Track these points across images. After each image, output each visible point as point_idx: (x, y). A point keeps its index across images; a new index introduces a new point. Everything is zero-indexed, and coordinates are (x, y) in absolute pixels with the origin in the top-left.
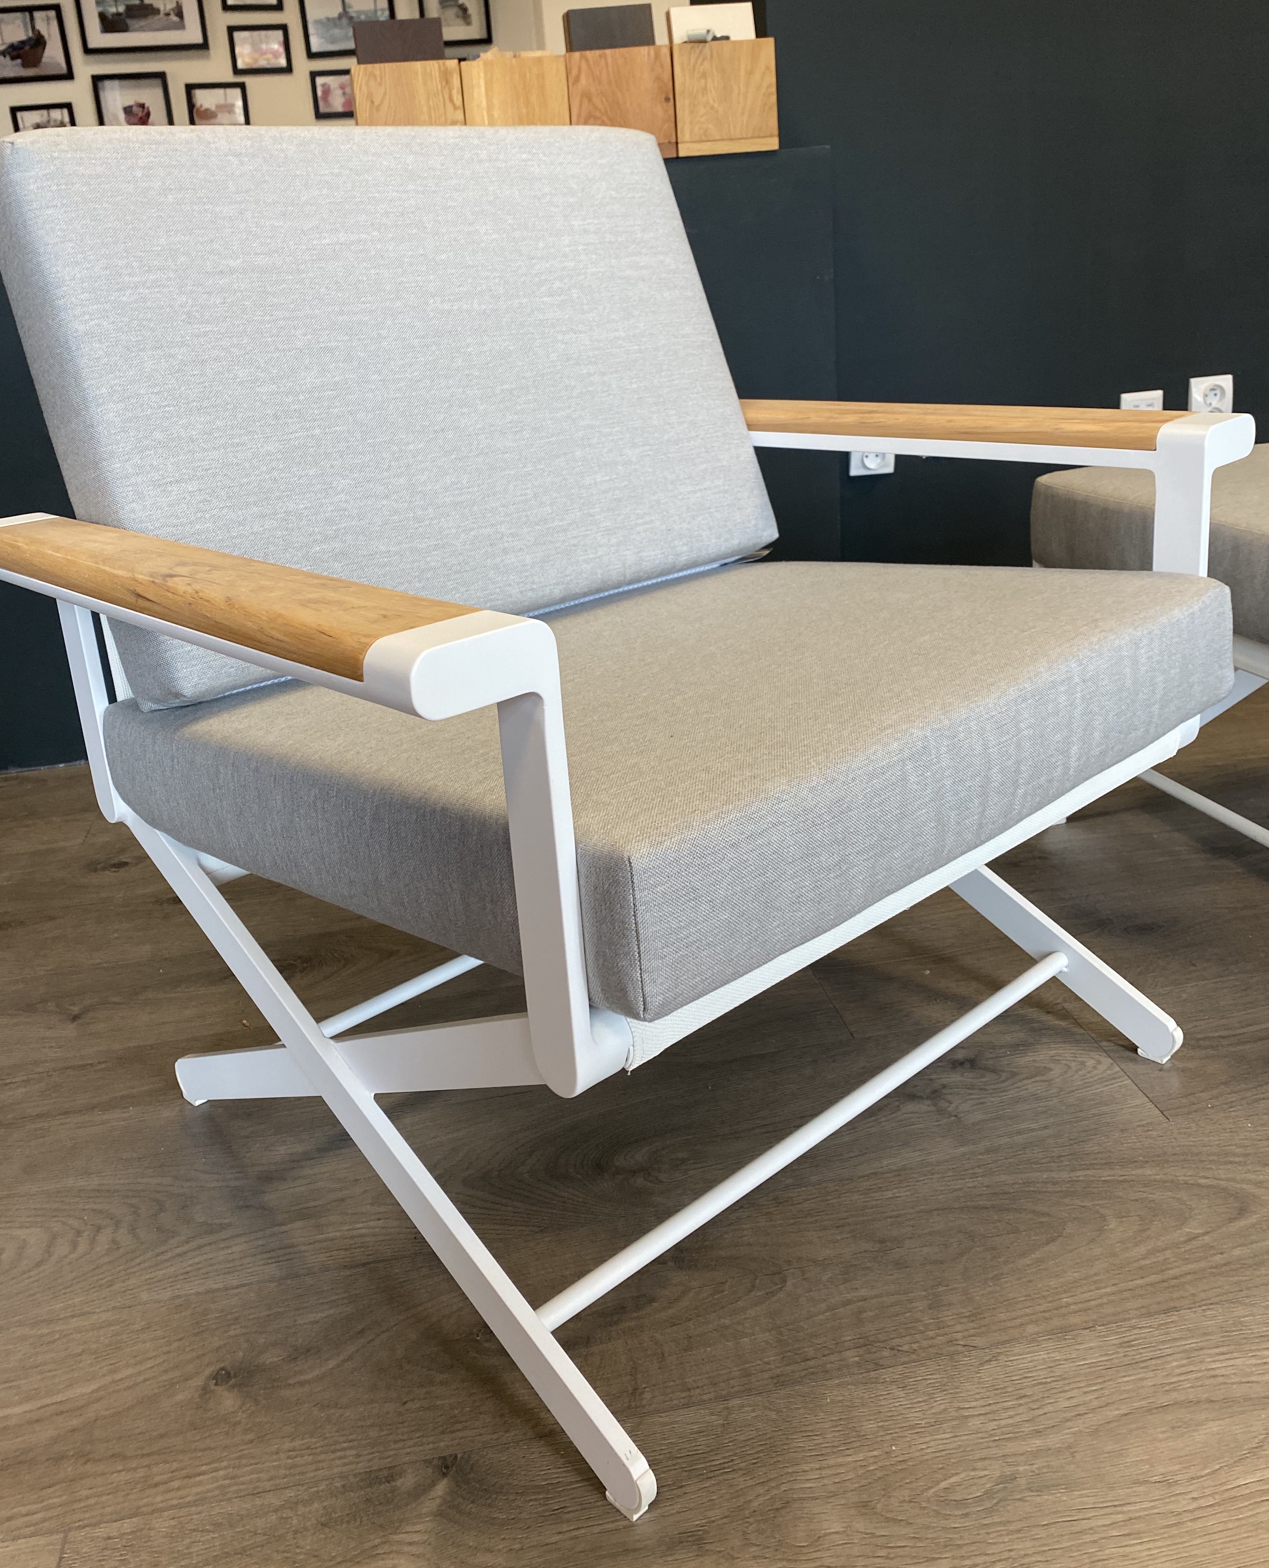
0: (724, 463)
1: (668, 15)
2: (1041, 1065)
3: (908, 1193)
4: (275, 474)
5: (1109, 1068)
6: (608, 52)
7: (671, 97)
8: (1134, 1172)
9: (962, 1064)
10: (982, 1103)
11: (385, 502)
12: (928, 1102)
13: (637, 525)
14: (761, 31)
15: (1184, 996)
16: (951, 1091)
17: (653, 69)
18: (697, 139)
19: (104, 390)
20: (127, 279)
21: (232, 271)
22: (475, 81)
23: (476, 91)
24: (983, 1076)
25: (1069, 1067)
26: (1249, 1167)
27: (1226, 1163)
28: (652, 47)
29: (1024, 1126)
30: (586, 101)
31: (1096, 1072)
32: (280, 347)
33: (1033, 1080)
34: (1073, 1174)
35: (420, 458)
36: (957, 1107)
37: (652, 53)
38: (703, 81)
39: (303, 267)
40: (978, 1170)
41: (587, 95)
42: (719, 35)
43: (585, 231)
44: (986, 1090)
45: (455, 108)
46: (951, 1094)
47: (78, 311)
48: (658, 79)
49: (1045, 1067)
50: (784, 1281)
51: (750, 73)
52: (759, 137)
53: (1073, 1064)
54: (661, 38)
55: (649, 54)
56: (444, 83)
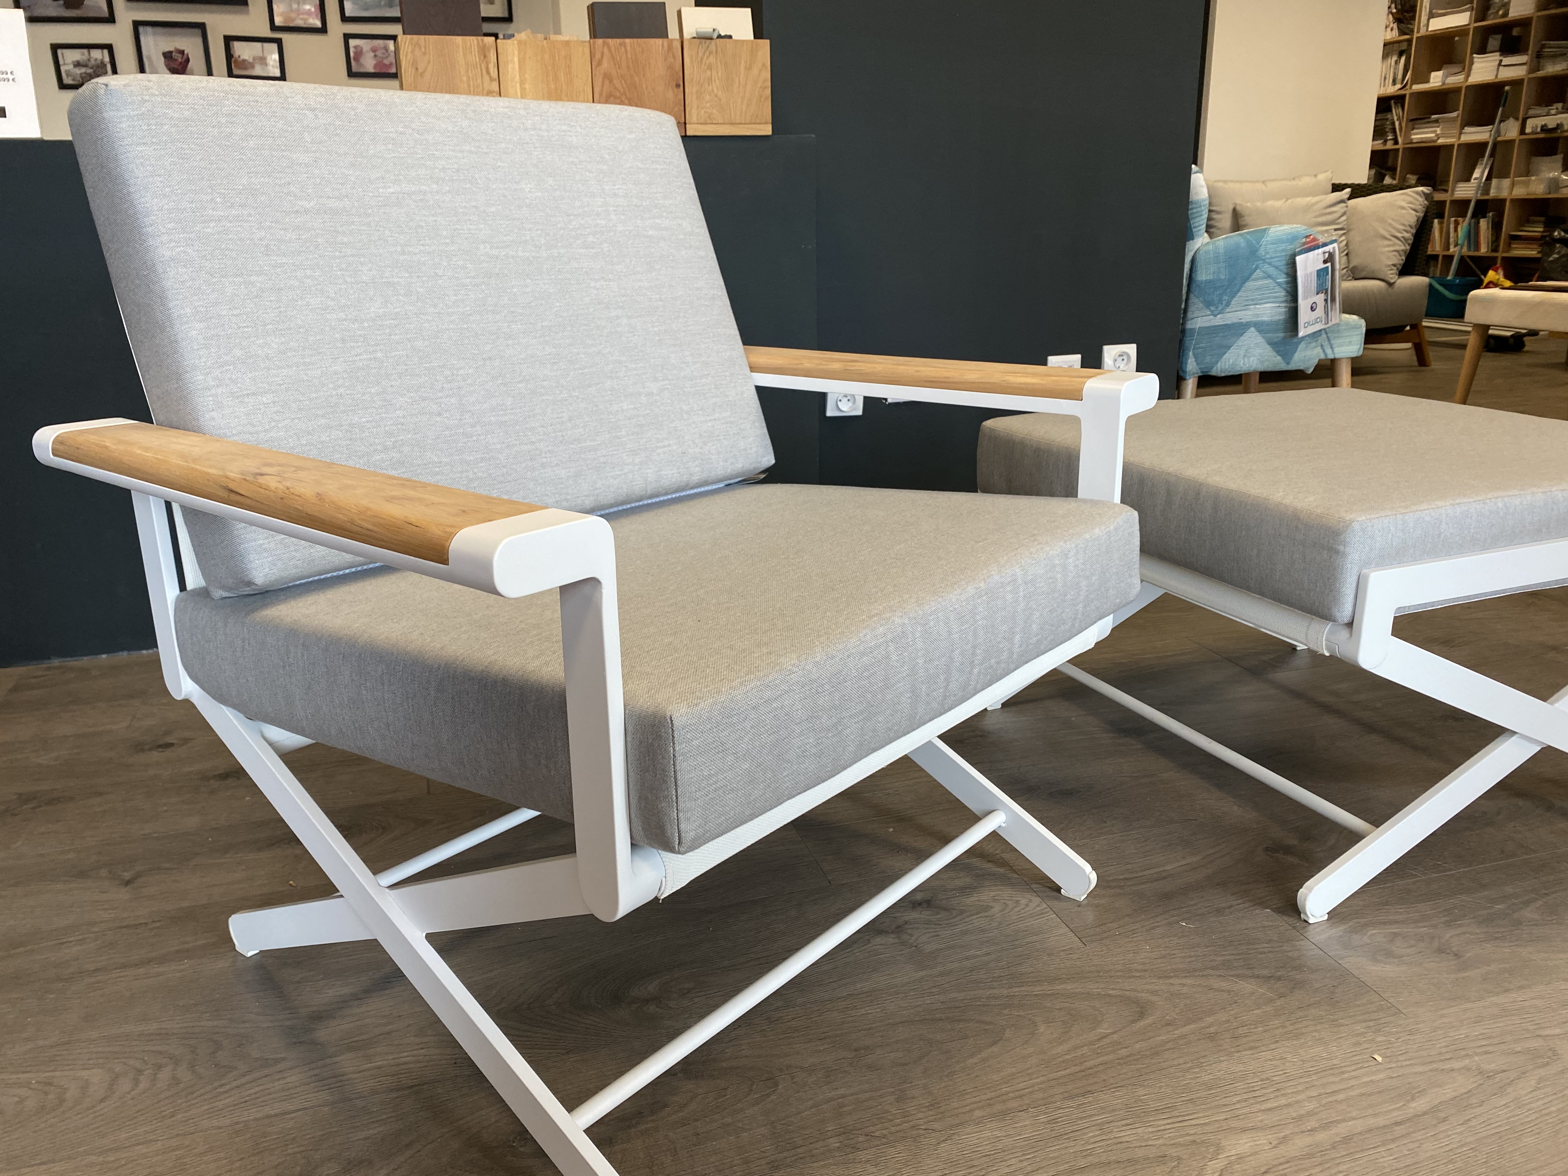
0: (731, 398)
1: (679, 13)
2: (985, 904)
3: (878, 1010)
4: (342, 390)
5: (1038, 906)
6: (628, 41)
7: (682, 84)
8: (1058, 987)
9: (920, 904)
10: (937, 936)
11: (438, 419)
12: (893, 936)
13: (657, 447)
14: (758, 33)
15: (1097, 847)
16: (912, 926)
17: (665, 60)
18: (702, 121)
19: (188, 310)
20: (211, 212)
21: (307, 212)
22: (509, 58)
23: (510, 66)
24: (938, 913)
25: (1006, 905)
26: (1147, 980)
27: (1130, 977)
28: (665, 40)
29: (972, 952)
30: (607, 82)
31: (1027, 909)
32: (348, 280)
33: (978, 916)
34: (1010, 990)
35: (469, 381)
36: (917, 940)
37: (666, 44)
38: (708, 73)
39: (370, 211)
40: (933, 990)
41: (607, 76)
42: (723, 34)
43: (615, 195)
44: (940, 925)
45: (492, 80)
46: (913, 928)
47: (165, 238)
48: (670, 67)
49: (988, 906)
50: (777, 1085)
51: (749, 68)
52: (754, 123)
53: (1010, 902)
54: (673, 32)
55: (663, 46)
56: (483, 57)
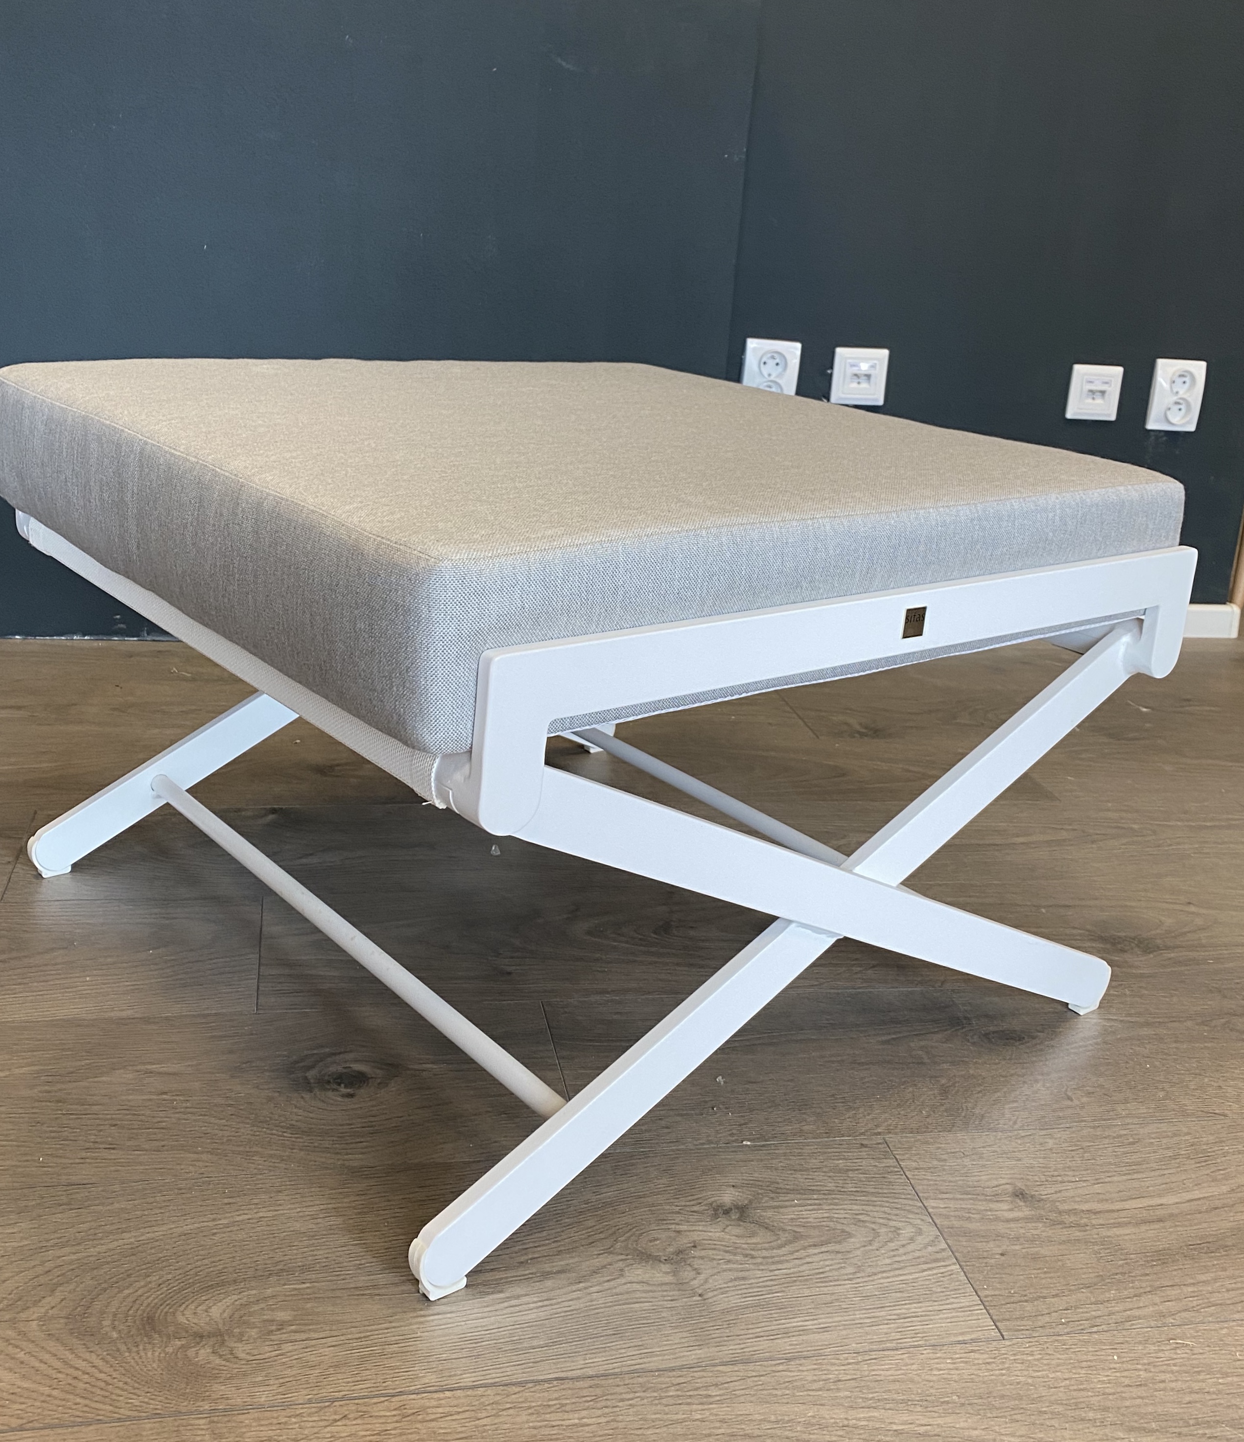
2: (839, 1227)
3: (603, 1420)
5: (932, 1243)
8: (940, 1421)
9: (727, 1212)
10: (744, 1278)
12: (666, 1268)
16: (703, 1253)
24: (753, 1235)
25: (877, 1234)
27: (1075, 1420)
29: (795, 1322)
31: (910, 1248)
33: (824, 1249)
34: (852, 1413)
36: (706, 1281)
40: (713, 1392)
44: (753, 1257)
46: (702, 1258)
49: (843, 1231)
53: (883, 1230)
